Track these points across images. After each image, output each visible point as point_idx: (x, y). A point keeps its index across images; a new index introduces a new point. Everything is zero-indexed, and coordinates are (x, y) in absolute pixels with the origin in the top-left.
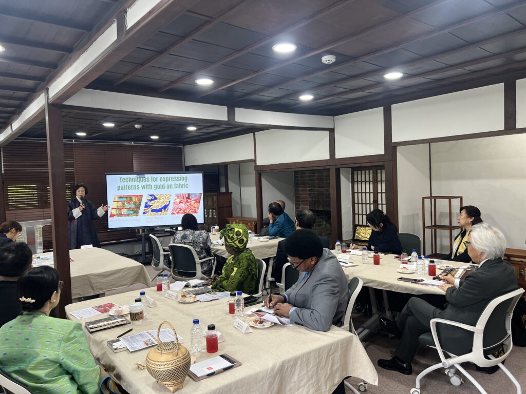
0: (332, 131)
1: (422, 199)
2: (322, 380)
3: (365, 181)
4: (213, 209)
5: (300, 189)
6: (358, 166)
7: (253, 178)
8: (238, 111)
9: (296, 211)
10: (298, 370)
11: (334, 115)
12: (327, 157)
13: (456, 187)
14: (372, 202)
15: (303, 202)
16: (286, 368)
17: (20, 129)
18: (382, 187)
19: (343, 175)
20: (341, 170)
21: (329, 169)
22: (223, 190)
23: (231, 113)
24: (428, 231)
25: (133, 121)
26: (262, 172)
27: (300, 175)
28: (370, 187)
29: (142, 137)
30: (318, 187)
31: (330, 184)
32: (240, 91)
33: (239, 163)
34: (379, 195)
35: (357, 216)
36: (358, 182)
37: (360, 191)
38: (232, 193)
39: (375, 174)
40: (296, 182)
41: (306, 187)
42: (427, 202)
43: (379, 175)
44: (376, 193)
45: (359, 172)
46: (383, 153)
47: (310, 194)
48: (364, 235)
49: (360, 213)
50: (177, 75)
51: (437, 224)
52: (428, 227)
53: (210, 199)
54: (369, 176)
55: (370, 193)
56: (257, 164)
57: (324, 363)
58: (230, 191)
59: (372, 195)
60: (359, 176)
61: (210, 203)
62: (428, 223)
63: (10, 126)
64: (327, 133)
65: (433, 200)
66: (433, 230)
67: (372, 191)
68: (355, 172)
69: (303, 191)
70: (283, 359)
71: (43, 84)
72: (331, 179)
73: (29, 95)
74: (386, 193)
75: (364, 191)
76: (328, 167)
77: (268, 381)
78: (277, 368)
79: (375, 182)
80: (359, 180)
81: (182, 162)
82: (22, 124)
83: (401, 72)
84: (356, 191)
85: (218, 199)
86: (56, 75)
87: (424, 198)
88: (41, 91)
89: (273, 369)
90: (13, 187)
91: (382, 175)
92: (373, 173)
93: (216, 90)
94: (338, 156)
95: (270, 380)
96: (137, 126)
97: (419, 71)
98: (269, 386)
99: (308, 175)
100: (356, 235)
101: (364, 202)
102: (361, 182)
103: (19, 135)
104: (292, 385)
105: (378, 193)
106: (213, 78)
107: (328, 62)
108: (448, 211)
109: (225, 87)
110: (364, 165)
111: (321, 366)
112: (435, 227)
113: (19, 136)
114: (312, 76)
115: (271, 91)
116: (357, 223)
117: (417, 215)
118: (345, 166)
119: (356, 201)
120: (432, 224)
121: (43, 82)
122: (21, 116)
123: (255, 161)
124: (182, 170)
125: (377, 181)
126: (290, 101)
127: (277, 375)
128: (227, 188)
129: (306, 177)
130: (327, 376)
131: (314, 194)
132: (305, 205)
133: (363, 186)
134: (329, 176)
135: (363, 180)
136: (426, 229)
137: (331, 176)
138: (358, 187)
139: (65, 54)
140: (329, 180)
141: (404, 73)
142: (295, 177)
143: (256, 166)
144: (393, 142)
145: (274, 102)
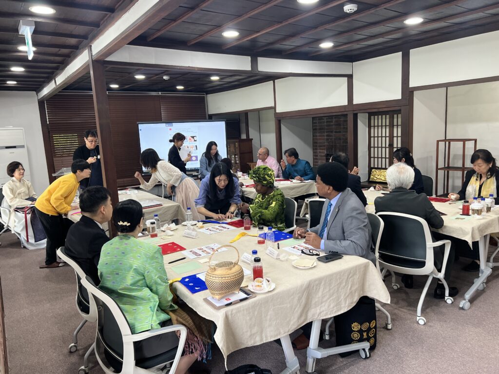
0: (350, 77)
1: (436, 142)
2: (342, 297)
3: (382, 126)
4: (235, 155)
5: (318, 134)
6: (375, 111)
7: (272, 125)
8: (261, 60)
9: (313, 155)
10: (322, 288)
11: (352, 61)
12: (345, 103)
13: (471, 130)
14: (387, 146)
15: (321, 147)
16: (312, 286)
17: (64, 83)
18: (398, 131)
19: (360, 120)
20: (359, 115)
21: (347, 115)
22: (244, 137)
23: (254, 63)
24: (441, 173)
25: (162, 73)
26: (281, 119)
27: (317, 121)
28: (386, 132)
29: (169, 87)
30: (336, 132)
31: (347, 129)
32: (263, 41)
33: (258, 111)
34: (395, 139)
35: (372, 159)
36: (374, 126)
37: (376, 135)
38: (252, 139)
39: (392, 119)
40: (314, 128)
41: (324, 133)
42: (442, 144)
43: (395, 120)
44: (391, 137)
45: (376, 117)
46: (400, 98)
47: (327, 139)
48: (379, 177)
49: (376, 156)
50: (205, 29)
51: (450, 166)
52: (441, 169)
53: (232, 145)
54: (386, 120)
55: (386, 137)
56: (277, 111)
57: (344, 284)
58: (250, 138)
59: (388, 139)
60: (376, 121)
61: (232, 149)
62: (441, 165)
63: (54, 81)
64: (346, 79)
65: (447, 143)
66: (446, 171)
67: (388, 135)
68: (372, 117)
69: (320, 136)
70: (310, 279)
71: (85, 41)
72: (348, 124)
73: (72, 52)
74: (401, 137)
75: (380, 135)
76: (345, 113)
77: (298, 296)
78: (305, 285)
79: (392, 126)
80: (376, 124)
81: (205, 111)
82: (66, 79)
83: (421, 17)
84: (372, 135)
85: (239, 146)
86: (99, 34)
87: (438, 142)
88: (84, 48)
89: (302, 286)
90: (58, 137)
91: (398, 120)
92: (390, 118)
93: (241, 42)
94: (355, 102)
95: (299, 295)
96: (165, 78)
97: (440, 15)
98: (298, 299)
99: (326, 121)
100: (372, 177)
101: (380, 146)
102: (378, 126)
103: (63, 88)
104: (317, 300)
105: (393, 137)
106: (238, 30)
107: (350, 11)
108: (462, 153)
109: (250, 38)
110: (381, 110)
111: (342, 286)
112: (448, 168)
113: (62, 90)
114: (334, 24)
115: (294, 39)
116: (372, 166)
117: (431, 157)
118: (363, 111)
119: (372, 145)
120: (445, 165)
121: (86, 40)
122: (65, 71)
123: (275, 108)
124: (205, 119)
125: (393, 126)
126: (310, 49)
127: (304, 292)
128: (248, 135)
129: (324, 122)
130: (347, 295)
131: (331, 139)
132: (323, 149)
133: (380, 130)
134: (346, 121)
135: (380, 124)
136: (439, 171)
137: (348, 120)
138: (375, 132)
139: (107, 14)
140: (347, 125)
141: (423, 18)
142: (313, 123)
143: (276, 114)
144: (410, 86)
145: (294, 51)
